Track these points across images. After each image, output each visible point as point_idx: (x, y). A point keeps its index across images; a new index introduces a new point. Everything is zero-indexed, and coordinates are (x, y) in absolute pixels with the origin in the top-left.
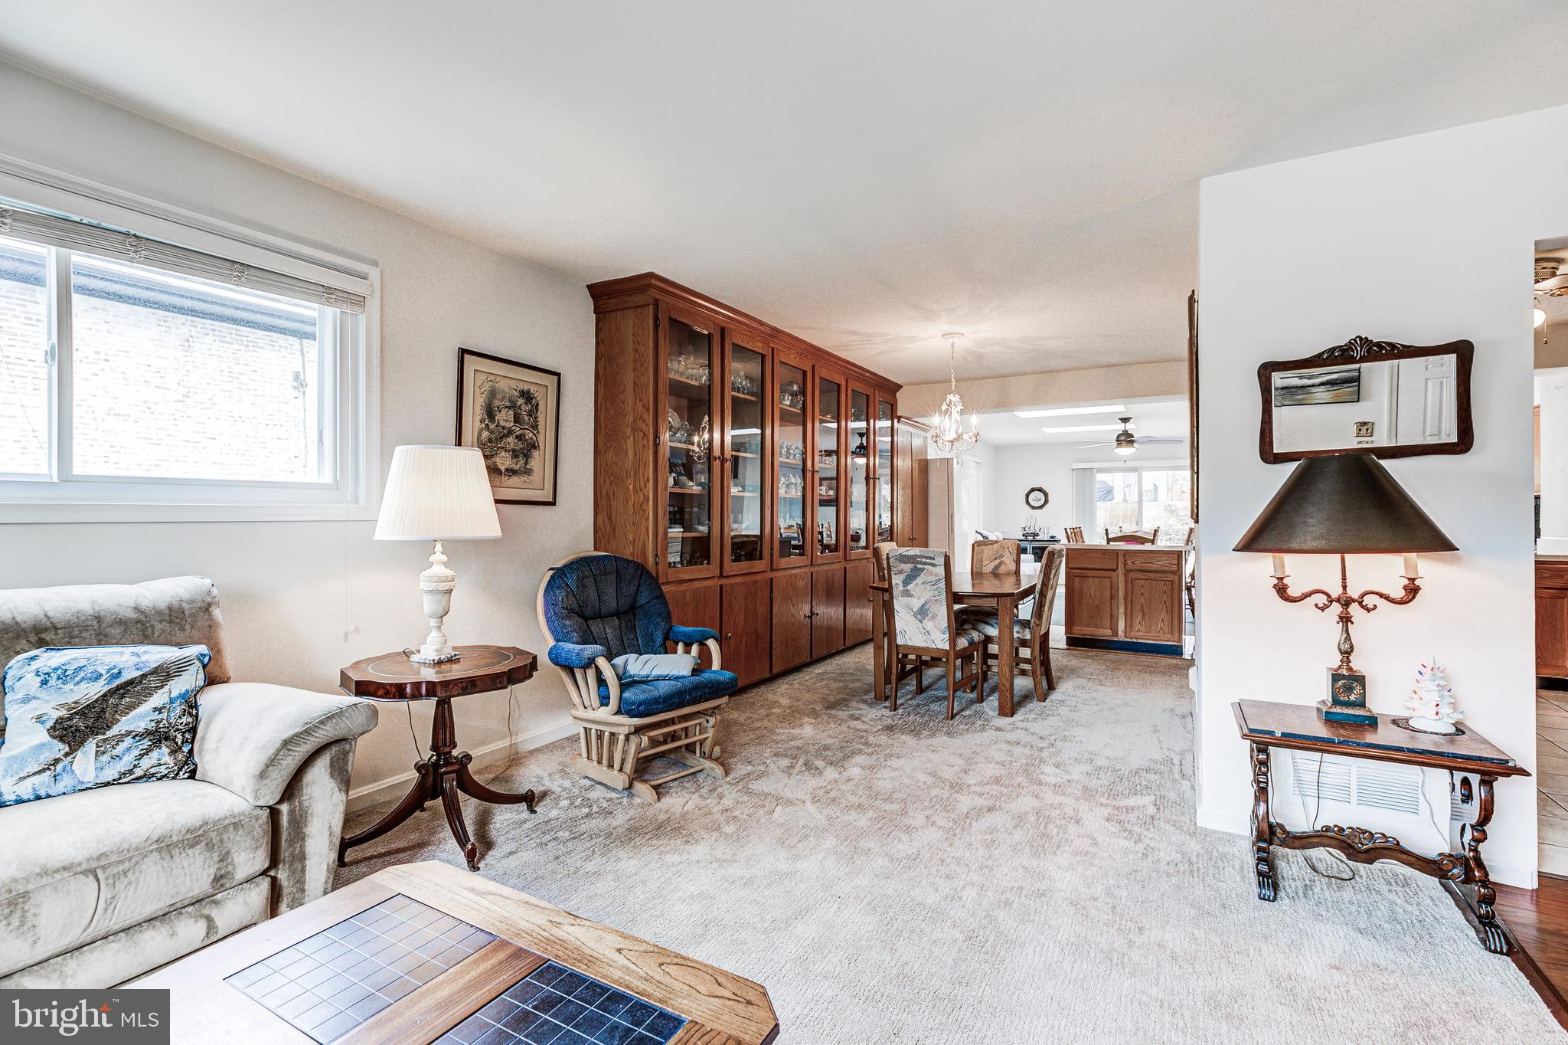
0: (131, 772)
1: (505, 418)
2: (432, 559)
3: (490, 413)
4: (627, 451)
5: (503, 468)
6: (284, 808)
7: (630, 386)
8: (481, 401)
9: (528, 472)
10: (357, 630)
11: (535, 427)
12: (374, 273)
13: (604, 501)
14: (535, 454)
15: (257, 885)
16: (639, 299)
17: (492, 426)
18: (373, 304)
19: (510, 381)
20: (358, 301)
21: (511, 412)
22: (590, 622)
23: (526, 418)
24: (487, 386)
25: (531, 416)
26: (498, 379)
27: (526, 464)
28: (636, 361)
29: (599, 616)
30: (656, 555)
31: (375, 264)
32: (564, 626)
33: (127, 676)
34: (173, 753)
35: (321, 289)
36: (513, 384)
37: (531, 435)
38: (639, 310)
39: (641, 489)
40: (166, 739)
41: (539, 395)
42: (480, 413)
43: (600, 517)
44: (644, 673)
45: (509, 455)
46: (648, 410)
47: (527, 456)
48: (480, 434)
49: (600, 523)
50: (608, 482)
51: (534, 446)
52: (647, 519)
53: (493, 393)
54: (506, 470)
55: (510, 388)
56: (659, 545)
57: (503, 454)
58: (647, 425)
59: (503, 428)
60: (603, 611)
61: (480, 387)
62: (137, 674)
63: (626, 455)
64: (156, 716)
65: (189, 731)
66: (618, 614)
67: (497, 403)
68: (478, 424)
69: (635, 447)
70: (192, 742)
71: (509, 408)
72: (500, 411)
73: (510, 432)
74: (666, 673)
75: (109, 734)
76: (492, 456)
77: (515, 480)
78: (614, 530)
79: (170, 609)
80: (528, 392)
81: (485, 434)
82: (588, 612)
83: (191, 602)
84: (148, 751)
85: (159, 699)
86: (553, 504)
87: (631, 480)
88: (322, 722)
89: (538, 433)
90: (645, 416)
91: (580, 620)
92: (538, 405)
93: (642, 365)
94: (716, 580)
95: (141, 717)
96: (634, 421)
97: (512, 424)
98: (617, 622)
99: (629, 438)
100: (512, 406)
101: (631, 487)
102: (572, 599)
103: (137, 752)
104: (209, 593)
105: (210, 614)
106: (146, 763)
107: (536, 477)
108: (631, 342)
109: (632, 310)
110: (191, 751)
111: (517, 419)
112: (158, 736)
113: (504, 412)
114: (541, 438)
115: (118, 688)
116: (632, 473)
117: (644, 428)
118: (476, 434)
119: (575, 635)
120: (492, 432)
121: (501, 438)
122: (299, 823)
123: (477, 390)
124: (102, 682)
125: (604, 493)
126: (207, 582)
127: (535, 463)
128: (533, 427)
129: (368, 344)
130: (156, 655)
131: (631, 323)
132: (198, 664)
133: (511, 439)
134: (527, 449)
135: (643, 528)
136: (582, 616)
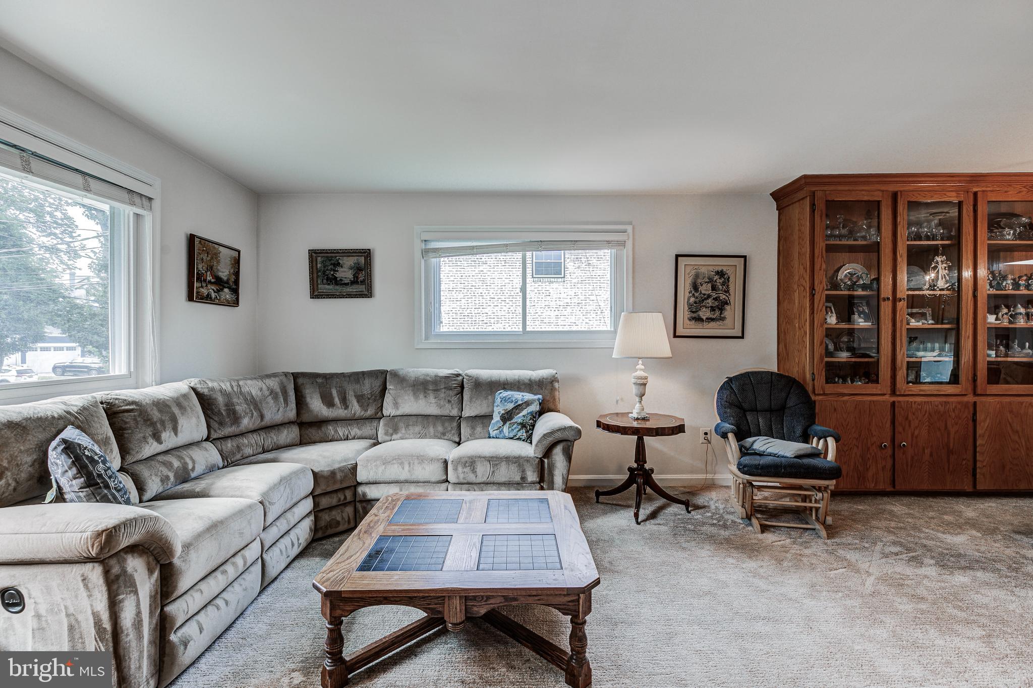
0: (516, 436)
1: (706, 289)
2: (637, 367)
3: (695, 287)
4: (794, 301)
5: (704, 318)
6: (546, 461)
7: (796, 255)
8: (689, 281)
9: (723, 319)
10: (622, 399)
11: (727, 291)
12: (629, 228)
13: (783, 335)
14: (727, 307)
15: (535, 486)
16: (800, 195)
17: (696, 295)
18: (629, 244)
19: (707, 267)
20: (622, 244)
21: (710, 285)
22: (748, 413)
23: (720, 287)
24: (693, 272)
25: (724, 285)
26: (700, 267)
27: (720, 314)
28: (800, 238)
29: (754, 410)
30: (813, 374)
31: (630, 223)
32: (726, 412)
33: (520, 402)
34: (526, 432)
35: (605, 243)
36: (711, 268)
37: (724, 297)
38: (801, 202)
39: (802, 327)
40: (525, 427)
41: (730, 272)
42: (688, 287)
43: (780, 346)
44: (762, 449)
45: (708, 310)
46: (806, 271)
47: (722, 309)
48: (689, 299)
49: (781, 350)
50: (784, 323)
51: (726, 303)
52: (806, 348)
53: (697, 276)
54: (707, 318)
55: (708, 271)
56: (815, 366)
57: (704, 309)
58: (806, 282)
59: (704, 294)
60: (758, 406)
61: (689, 274)
62: (521, 402)
63: (794, 304)
64: (523, 418)
65: (532, 426)
66: (770, 410)
67: (699, 281)
68: (687, 294)
69: (799, 297)
70: (533, 430)
71: (708, 282)
72: (702, 285)
73: (709, 296)
74: (775, 452)
75: (512, 421)
76: (697, 311)
77: (712, 324)
78: (788, 355)
79: (539, 381)
80: (722, 271)
81: (692, 299)
82: (745, 406)
83: (547, 379)
84: (520, 430)
85: (524, 412)
86: (742, 337)
87: (797, 321)
88: (557, 430)
89: (730, 294)
90: (805, 276)
91: (738, 410)
92: (729, 278)
93: (803, 240)
94: (887, 397)
95: (520, 417)
96: (799, 280)
97: (711, 291)
98: (769, 416)
99: (796, 291)
100: (711, 280)
101: (797, 325)
102: (733, 396)
103: (517, 430)
104: (554, 376)
105: (553, 385)
106: (520, 434)
107: (728, 321)
108: (797, 225)
109: (797, 203)
110: (532, 433)
111: (714, 288)
112: (523, 425)
113: (704, 285)
114: (732, 299)
115: (516, 406)
116: (798, 315)
117: (804, 284)
118: (686, 300)
119: (732, 418)
120: (697, 298)
121: (703, 300)
122: (551, 468)
123: (687, 275)
124: (513, 404)
125: (783, 330)
126: (555, 372)
127: (728, 312)
128: (725, 292)
129: (627, 261)
130: (528, 396)
131: (797, 212)
132: (538, 402)
133: (710, 301)
134: (722, 305)
135: (804, 355)
136: (740, 407)
